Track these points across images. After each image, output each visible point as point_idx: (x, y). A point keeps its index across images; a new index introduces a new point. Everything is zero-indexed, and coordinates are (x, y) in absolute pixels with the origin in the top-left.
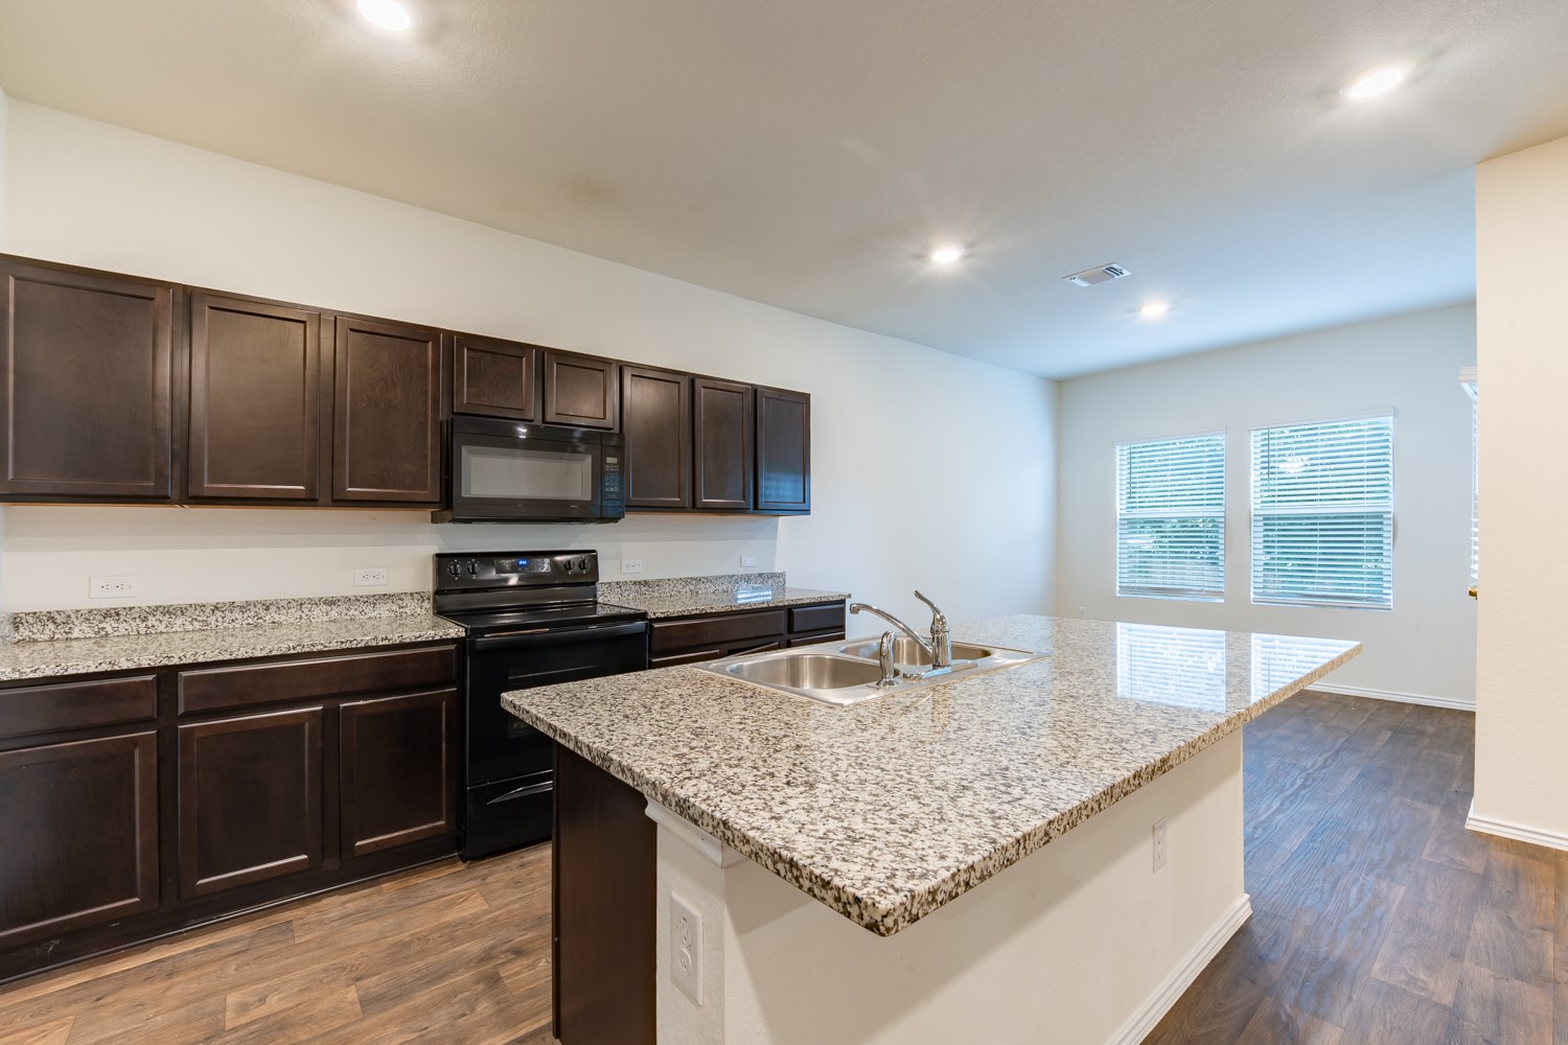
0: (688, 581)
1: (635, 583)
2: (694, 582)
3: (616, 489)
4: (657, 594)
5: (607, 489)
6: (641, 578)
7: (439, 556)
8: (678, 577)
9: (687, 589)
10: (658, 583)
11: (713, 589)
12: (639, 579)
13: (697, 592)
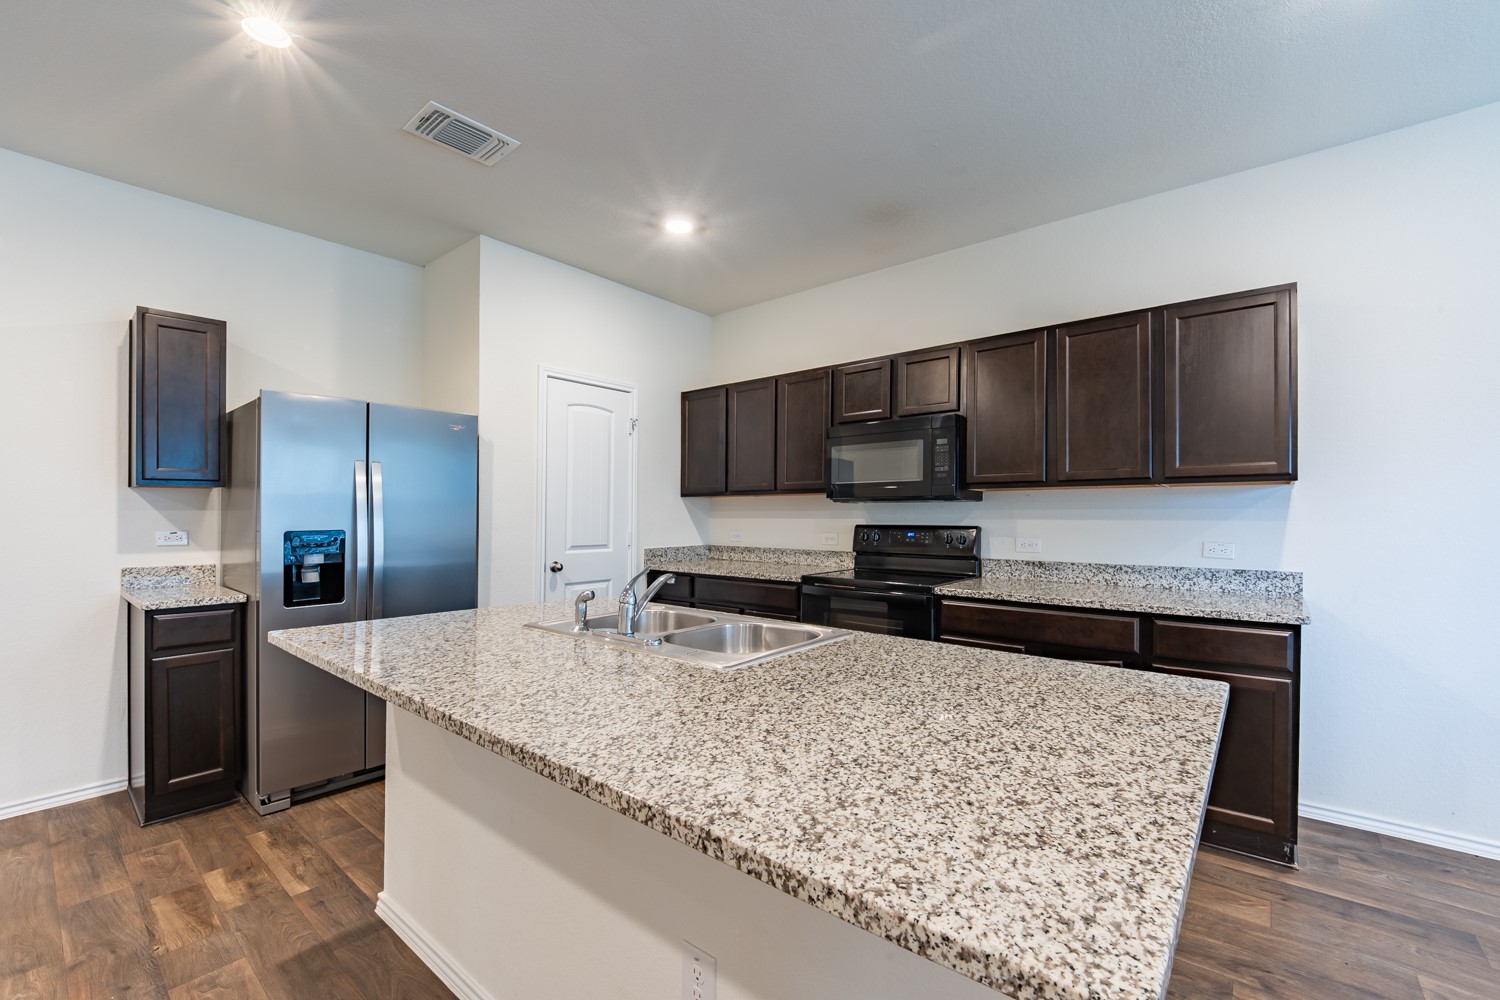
0: (1100, 568)
1: (1028, 563)
2: (1111, 570)
3: (946, 468)
4: (1055, 579)
5: (937, 469)
6: (1037, 559)
7: (857, 527)
8: (1086, 561)
9: (1100, 577)
10: (1058, 566)
11: (1143, 582)
12: (1032, 560)
13: (1116, 584)
